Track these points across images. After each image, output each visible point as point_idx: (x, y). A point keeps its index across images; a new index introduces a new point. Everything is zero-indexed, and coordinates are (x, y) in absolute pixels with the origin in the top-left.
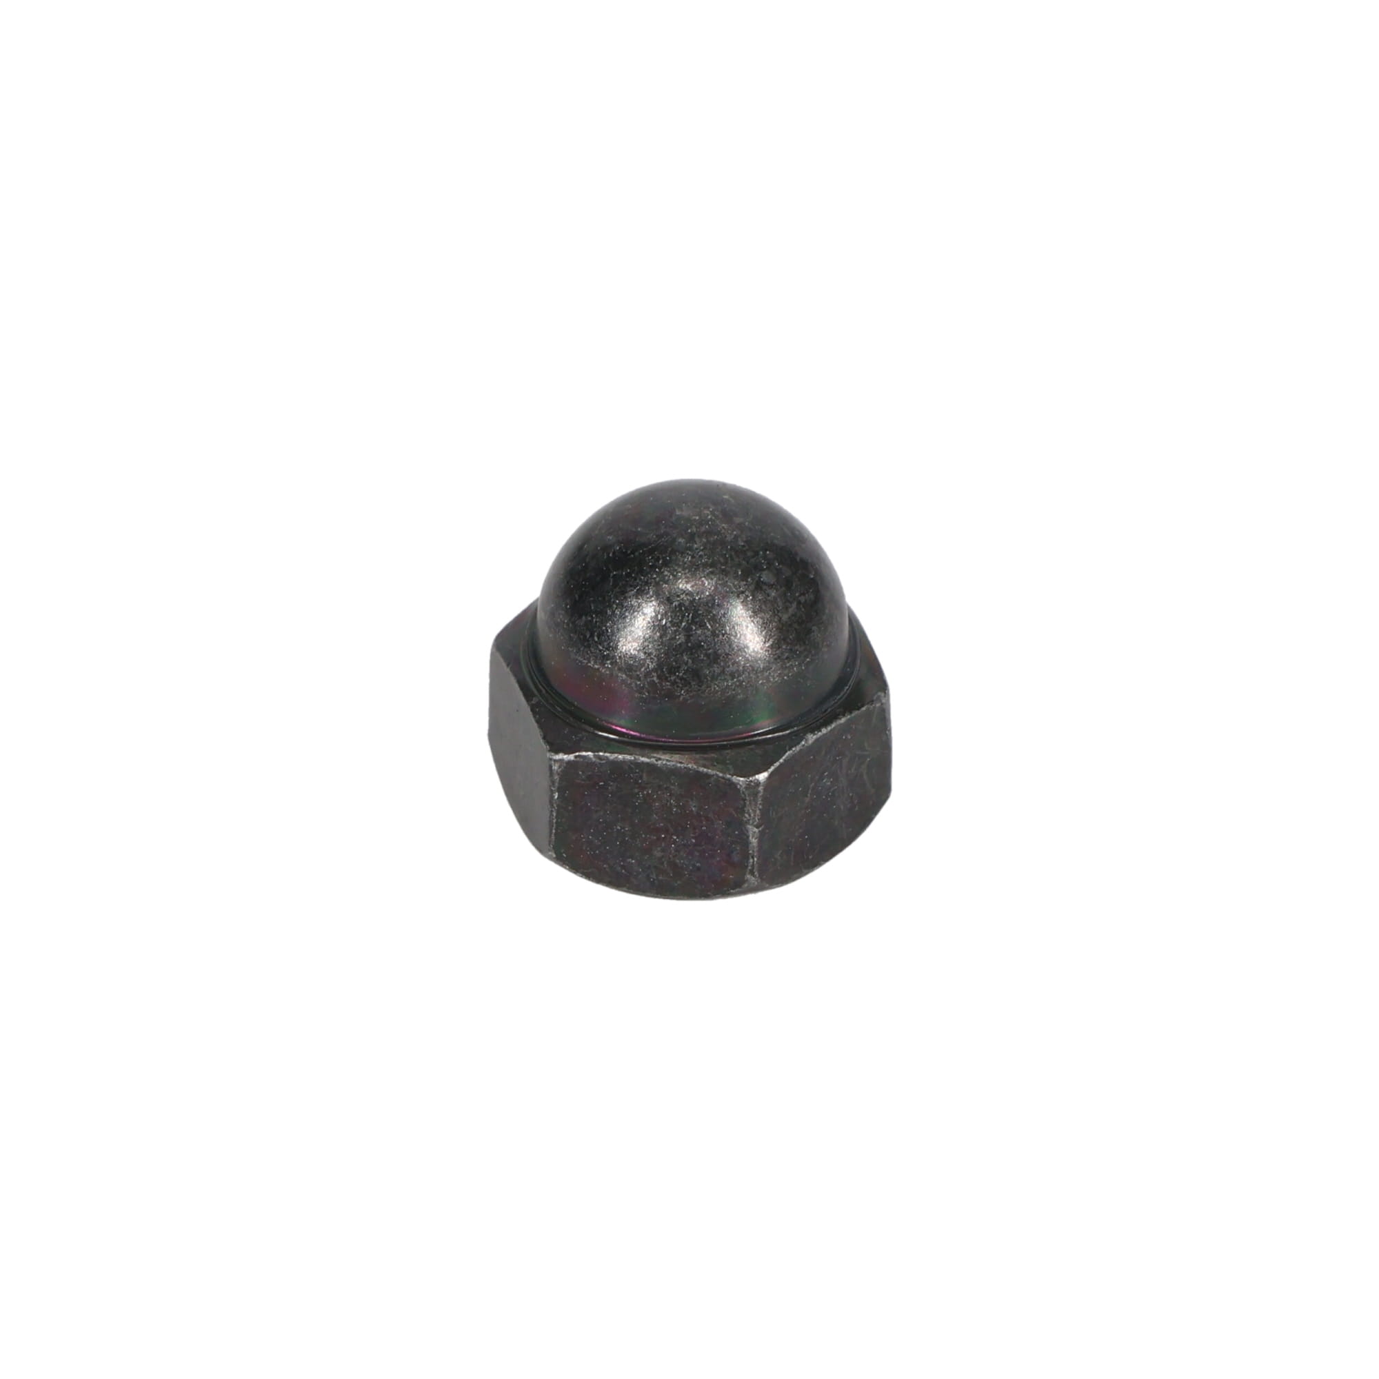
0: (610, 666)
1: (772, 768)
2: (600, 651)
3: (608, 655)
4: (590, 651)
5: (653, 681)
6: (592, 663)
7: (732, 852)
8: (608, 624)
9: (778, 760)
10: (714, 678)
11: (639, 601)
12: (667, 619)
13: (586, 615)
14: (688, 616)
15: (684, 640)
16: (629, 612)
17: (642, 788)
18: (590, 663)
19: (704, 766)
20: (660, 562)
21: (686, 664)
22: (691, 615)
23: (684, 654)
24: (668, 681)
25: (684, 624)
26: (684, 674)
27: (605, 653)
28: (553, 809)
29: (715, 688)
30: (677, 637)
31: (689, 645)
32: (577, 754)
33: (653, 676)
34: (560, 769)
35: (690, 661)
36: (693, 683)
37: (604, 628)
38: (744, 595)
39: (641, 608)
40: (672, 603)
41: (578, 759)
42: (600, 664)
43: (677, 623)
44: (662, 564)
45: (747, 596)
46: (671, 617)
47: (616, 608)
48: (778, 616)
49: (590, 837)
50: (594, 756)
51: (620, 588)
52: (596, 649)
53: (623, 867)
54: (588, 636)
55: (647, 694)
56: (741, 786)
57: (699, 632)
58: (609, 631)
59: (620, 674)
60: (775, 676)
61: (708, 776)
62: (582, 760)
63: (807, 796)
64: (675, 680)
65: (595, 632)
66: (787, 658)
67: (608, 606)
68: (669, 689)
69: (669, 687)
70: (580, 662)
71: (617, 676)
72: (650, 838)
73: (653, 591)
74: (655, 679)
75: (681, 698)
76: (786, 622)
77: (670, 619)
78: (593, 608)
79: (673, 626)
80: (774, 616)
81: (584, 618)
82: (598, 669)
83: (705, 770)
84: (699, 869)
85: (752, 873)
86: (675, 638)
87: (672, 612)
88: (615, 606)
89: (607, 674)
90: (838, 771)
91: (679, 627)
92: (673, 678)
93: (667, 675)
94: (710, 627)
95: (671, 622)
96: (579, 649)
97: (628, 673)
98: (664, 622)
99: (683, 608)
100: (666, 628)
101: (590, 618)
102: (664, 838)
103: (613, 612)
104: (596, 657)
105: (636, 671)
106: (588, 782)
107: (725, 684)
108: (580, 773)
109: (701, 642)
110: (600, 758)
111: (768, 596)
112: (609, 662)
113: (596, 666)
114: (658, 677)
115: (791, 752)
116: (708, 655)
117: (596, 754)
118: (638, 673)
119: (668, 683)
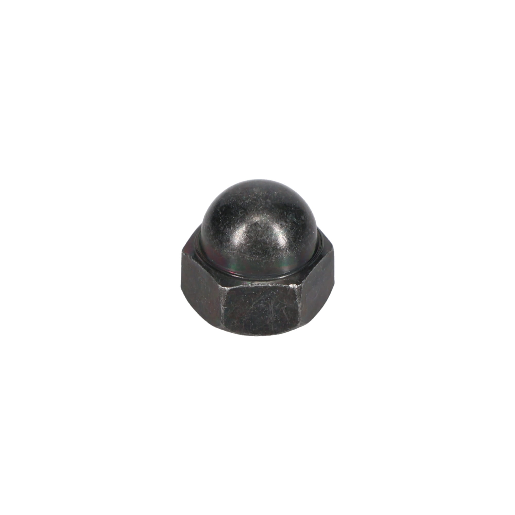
1: (232, 288)
9: (235, 286)
10: (226, 247)
21: (220, 238)
29: (225, 251)
35: (221, 237)
36: (220, 246)
38: (248, 224)
45: (249, 225)
48: (257, 237)
57: (228, 229)
60: (247, 257)
63: (252, 306)
66: (254, 253)
76: (259, 241)
80: (255, 237)
85: (222, 322)
90: (269, 304)
94: (231, 229)
107: (229, 251)
109: (226, 233)
111: (257, 228)
115: (243, 286)
116: (226, 238)
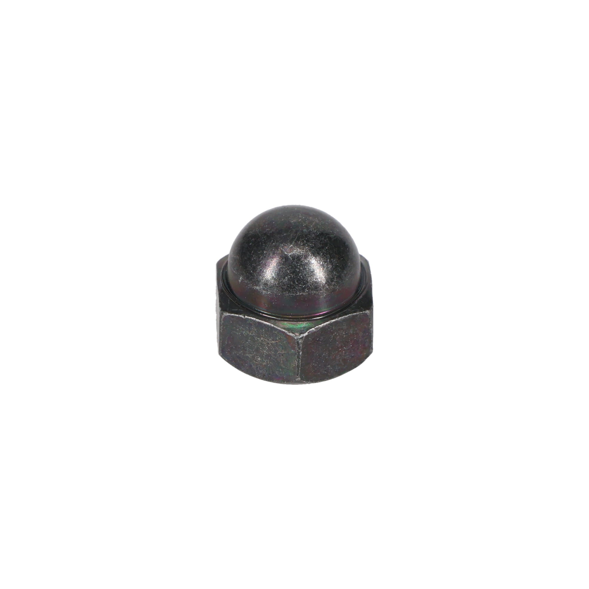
0: (307, 291)
2: (301, 287)
3: (305, 287)
4: (296, 289)
5: (327, 288)
6: (298, 293)
7: (365, 343)
8: (300, 275)
10: (345, 276)
11: (308, 260)
12: (322, 261)
13: (287, 276)
14: (328, 256)
15: (331, 266)
16: (306, 266)
17: (332, 333)
18: (297, 293)
19: (355, 312)
20: (305, 242)
22: (329, 255)
23: (334, 272)
24: (332, 285)
25: (328, 260)
26: (336, 279)
27: (303, 287)
28: (300, 360)
30: (329, 266)
31: (334, 267)
32: (308, 331)
33: (326, 286)
34: (303, 341)
36: (340, 281)
37: (298, 277)
39: (310, 262)
40: (320, 255)
41: (309, 333)
42: (302, 292)
43: (326, 261)
44: (306, 242)
46: (323, 259)
47: (300, 267)
49: (313, 364)
50: (315, 329)
51: (296, 259)
52: (298, 287)
53: (325, 371)
54: (292, 284)
55: (325, 294)
56: (369, 313)
58: (301, 277)
59: (312, 292)
61: (357, 315)
62: (310, 333)
64: (334, 283)
65: (295, 281)
67: (296, 268)
68: (333, 288)
69: (333, 287)
70: (293, 295)
71: (311, 293)
72: (335, 353)
73: (311, 253)
74: (327, 287)
75: (337, 290)
77: (323, 261)
78: (289, 272)
79: (325, 263)
81: (286, 277)
82: (302, 294)
83: (356, 314)
84: (353, 357)
86: (328, 267)
87: (322, 258)
88: (299, 267)
89: (306, 295)
91: (328, 262)
92: (333, 283)
93: (331, 283)
95: (324, 261)
96: (290, 291)
97: (316, 290)
98: (321, 263)
99: (325, 254)
100: (323, 265)
101: (290, 277)
102: (340, 350)
103: (299, 269)
104: (300, 290)
105: (319, 287)
106: (313, 341)
108: (310, 339)
110: (317, 329)
112: (306, 289)
113: (301, 294)
114: (328, 285)
117: (315, 328)
118: (320, 288)
119: (332, 286)
